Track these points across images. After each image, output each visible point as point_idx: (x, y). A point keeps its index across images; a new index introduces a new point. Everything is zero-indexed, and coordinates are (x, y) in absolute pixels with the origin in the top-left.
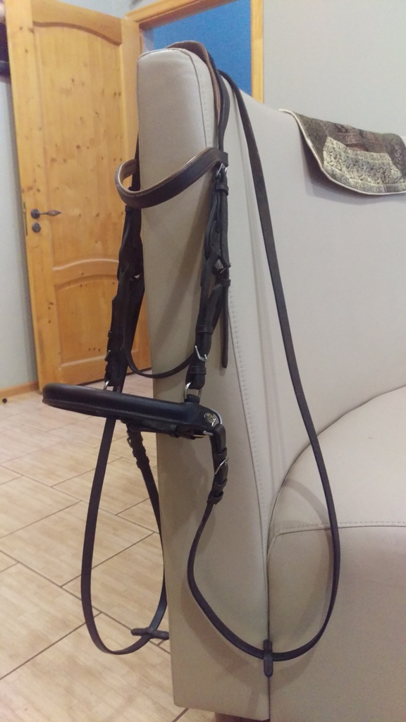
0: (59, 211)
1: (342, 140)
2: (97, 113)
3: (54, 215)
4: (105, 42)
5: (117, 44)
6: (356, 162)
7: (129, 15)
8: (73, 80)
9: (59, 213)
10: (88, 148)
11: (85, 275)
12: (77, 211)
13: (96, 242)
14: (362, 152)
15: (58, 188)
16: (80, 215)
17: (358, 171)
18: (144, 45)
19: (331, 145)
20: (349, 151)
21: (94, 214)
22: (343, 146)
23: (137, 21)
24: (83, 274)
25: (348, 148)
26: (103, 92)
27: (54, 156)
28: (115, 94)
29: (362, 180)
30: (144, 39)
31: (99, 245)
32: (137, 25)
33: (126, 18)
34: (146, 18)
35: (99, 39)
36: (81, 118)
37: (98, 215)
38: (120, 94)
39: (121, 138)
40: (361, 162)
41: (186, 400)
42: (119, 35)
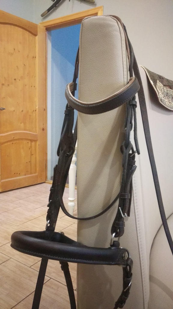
0: (4, 108)
1: (162, 82)
2: (24, 65)
3: (2, 110)
4: (30, 34)
5: (36, 35)
6: (167, 94)
7: (41, 23)
8: (14, 49)
9: (5, 109)
10: (20, 80)
11: (15, 139)
12: (12, 109)
13: (21, 123)
14: (170, 89)
15: (4, 98)
16: (14, 111)
17: (168, 98)
18: (47, 37)
19: (159, 85)
20: (165, 88)
21: (21, 110)
22: (163, 85)
23: (45, 27)
24: (14, 138)
25: (164, 87)
26: (28, 55)
27: (3, 83)
28: (33, 57)
29: (170, 103)
30: (47, 34)
31: (22, 125)
32: (45, 28)
33: (40, 25)
34: (49, 26)
35: (27, 32)
36: (17, 66)
37: (22, 111)
38: (35, 57)
39: (35, 77)
40: (169, 94)
41: (112, 246)
42: (37, 31)
